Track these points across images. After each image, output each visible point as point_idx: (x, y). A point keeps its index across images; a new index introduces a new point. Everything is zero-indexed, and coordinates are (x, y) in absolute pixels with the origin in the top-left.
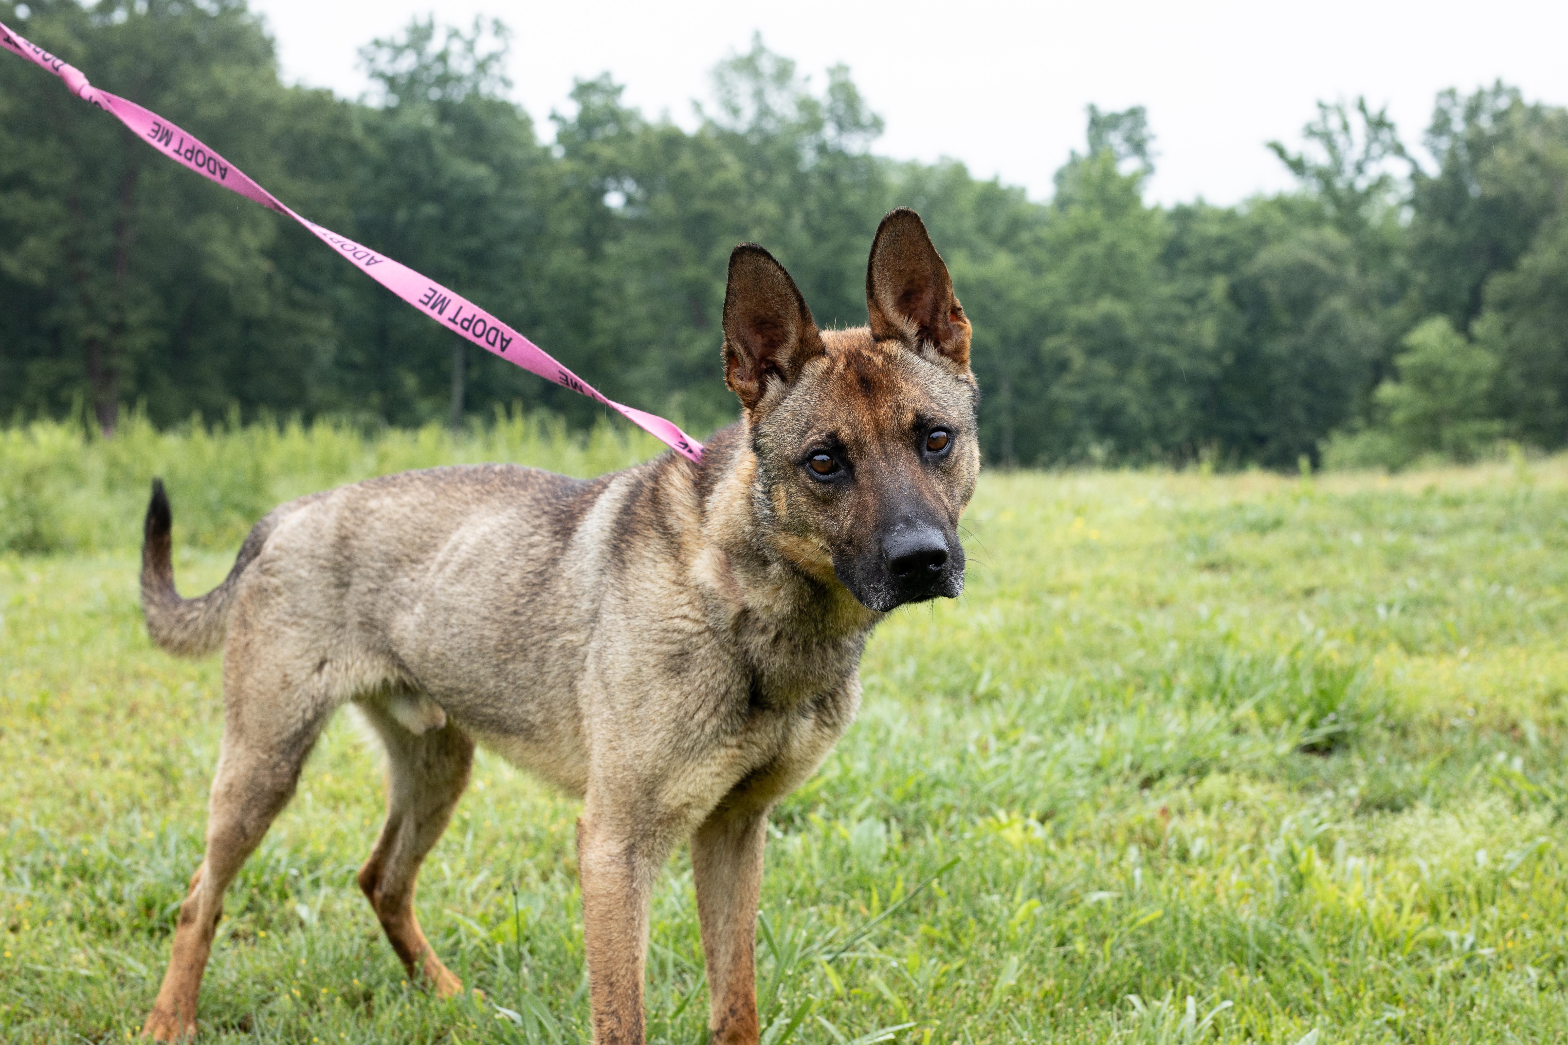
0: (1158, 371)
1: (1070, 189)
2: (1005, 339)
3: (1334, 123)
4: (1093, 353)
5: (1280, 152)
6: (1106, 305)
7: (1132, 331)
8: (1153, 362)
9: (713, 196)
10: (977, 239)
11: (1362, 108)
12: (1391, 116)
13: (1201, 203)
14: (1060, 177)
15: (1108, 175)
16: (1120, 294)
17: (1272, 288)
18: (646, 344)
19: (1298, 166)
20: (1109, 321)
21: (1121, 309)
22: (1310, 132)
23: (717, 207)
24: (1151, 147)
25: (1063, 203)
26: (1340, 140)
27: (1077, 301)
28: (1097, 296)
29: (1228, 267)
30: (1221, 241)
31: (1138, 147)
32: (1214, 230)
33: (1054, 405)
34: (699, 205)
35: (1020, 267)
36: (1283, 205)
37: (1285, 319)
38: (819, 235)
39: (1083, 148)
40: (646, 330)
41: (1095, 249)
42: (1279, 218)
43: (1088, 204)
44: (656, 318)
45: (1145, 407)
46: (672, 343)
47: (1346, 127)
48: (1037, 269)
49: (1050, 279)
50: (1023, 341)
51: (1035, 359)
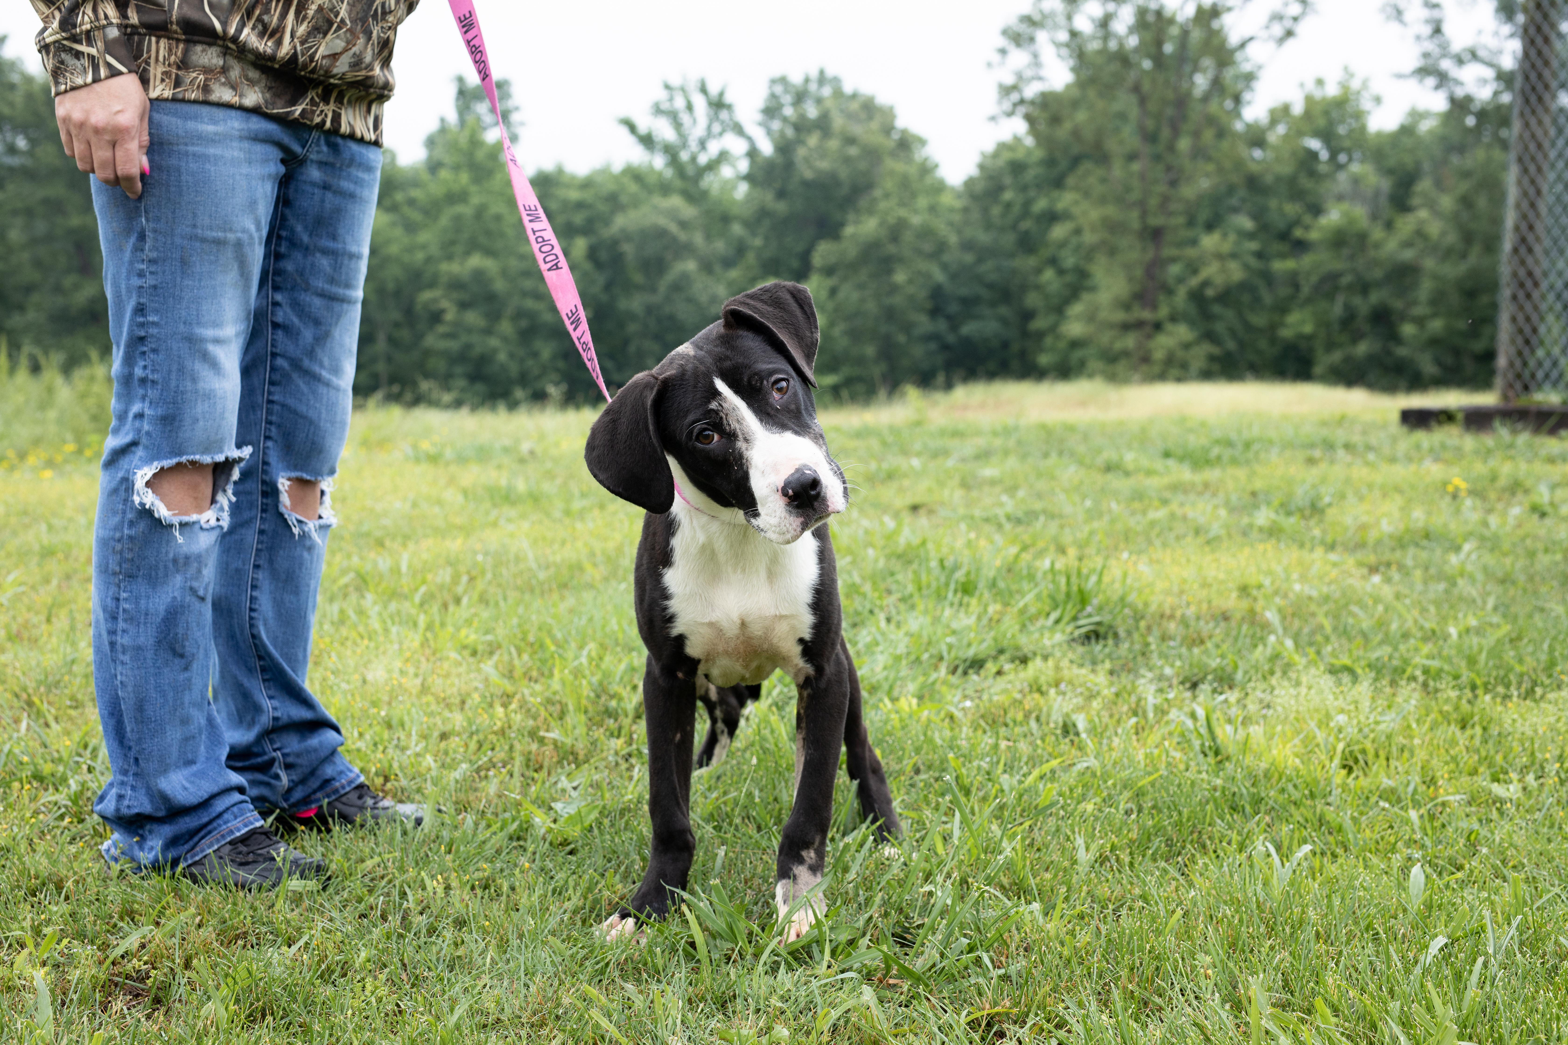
0: (524, 323)
1: (440, 153)
2: (381, 291)
3: (680, 103)
4: (463, 306)
5: (632, 127)
6: (476, 261)
7: (499, 286)
8: (520, 314)
11: (704, 90)
12: (728, 98)
13: (560, 171)
14: (430, 142)
15: (475, 142)
16: (489, 252)
17: (628, 249)
18: (29, 289)
19: (647, 141)
20: (479, 275)
21: (489, 265)
22: (658, 110)
24: (515, 117)
25: (434, 166)
26: (685, 118)
27: (450, 258)
28: (468, 253)
29: (587, 230)
30: (580, 205)
31: (505, 117)
32: (574, 195)
33: (427, 353)
35: (393, 224)
36: (635, 174)
37: (638, 278)
39: (452, 117)
40: (30, 275)
41: (465, 210)
42: (633, 188)
43: (456, 168)
44: (38, 264)
45: (512, 356)
46: (58, 289)
47: (690, 107)
48: (410, 228)
49: (424, 237)
50: (397, 293)
51: (409, 311)
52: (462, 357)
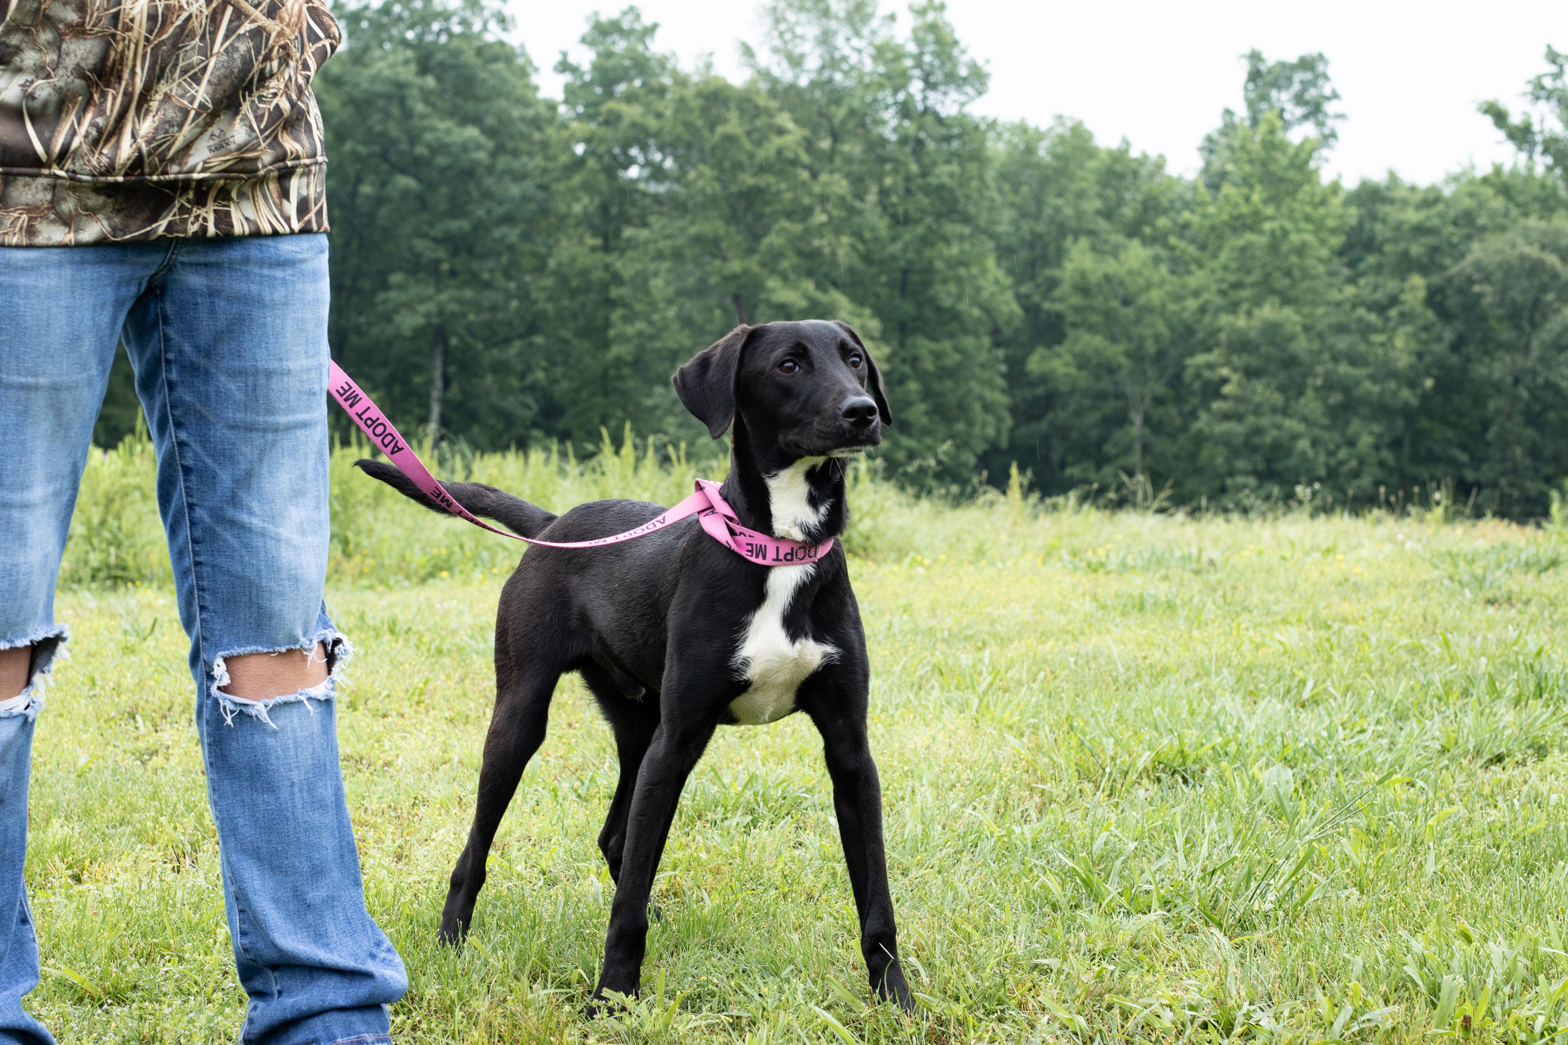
0: (1336, 398)
1: (1221, 161)
2: (1136, 356)
4: (1250, 373)
5: (1499, 117)
6: (1268, 312)
7: (1302, 346)
8: (1330, 385)
9: (764, 169)
10: (1102, 224)
14: (1210, 146)
15: (1272, 145)
16: (1286, 300)
17: (1487, 293)
19: (1522, 136)
20: (1273, 331)
21: (1289, 316)
22: (1539, 92)
23: (768, 180)
24: (1330, 108)
25: (1213, 180)
27: (1233, 307)
28: (1258, 301)
29: (1427, 264)
30: (1420, 230)
32: (1412, 216)
33: (1200, 440)
34: (748, 180)
35: (1157, 260)
37: (1506, 334)
38: (899, 221)
39: (1242, 112)
41: (1256, 240)
42: (1498, 203)
43: (1246, 182)
45: (1317, 444)
48: (1180, 265)
49: (1197, 278)
50: (1161, 355)
51: (1176, 382)
52: (1249, 447)
